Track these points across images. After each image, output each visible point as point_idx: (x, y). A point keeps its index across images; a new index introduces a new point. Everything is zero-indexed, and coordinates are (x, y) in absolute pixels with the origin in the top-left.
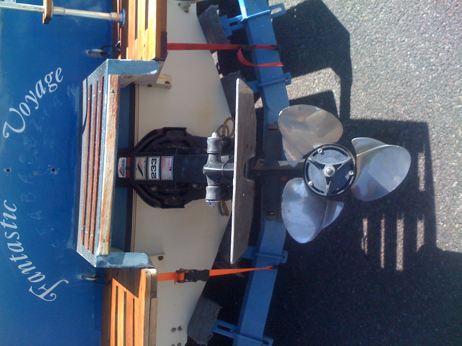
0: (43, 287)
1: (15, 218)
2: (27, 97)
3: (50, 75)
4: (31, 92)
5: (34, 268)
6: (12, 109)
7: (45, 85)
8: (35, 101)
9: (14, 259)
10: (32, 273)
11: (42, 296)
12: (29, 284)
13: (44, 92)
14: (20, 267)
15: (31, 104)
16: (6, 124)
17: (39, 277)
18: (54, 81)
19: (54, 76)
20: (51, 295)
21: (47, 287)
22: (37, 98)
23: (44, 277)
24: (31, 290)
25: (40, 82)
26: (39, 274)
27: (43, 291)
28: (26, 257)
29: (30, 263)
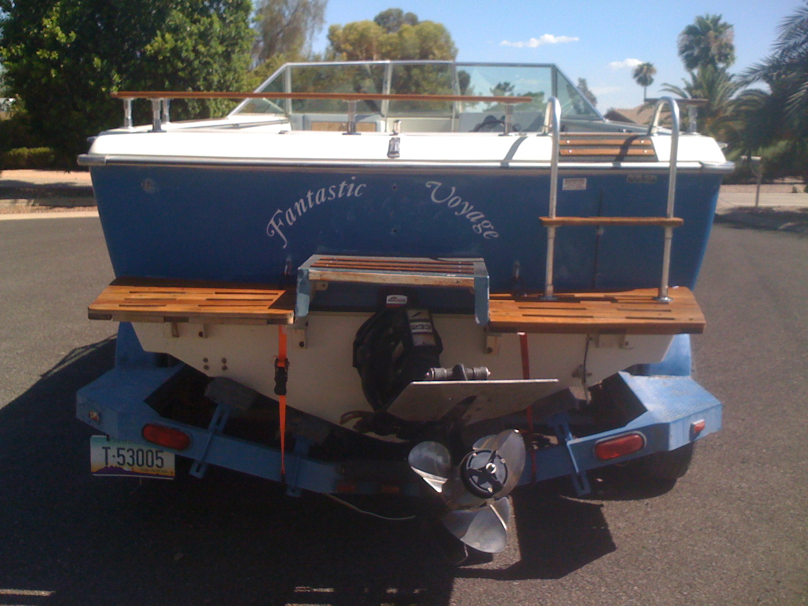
0: (281, 223)
1: (349, 195)
2: (467, 204)
3: (490, 226)
4: (472, 207)
5: (300, 214)
6: (454, 189)
7: (479, 221)
8: (463, 212)
9: (309, 194)
10: (295, 212)
11: (272, 222)
12: (285, 210)
13: (473, 220)
14: (302, 201)
15: (460, 208)
16: (440, 184)
17: (291, 219)
18: (484, 230)
19: (489, 229)
20: (273, 232)
21: (280, 228)
22: (467, 214)
23: (290, 224)
24: (279, 211)
25: (482, 216)
26: (294, 219)
27: (277, 223)
28: (311, 206)
29: (305, 210)
